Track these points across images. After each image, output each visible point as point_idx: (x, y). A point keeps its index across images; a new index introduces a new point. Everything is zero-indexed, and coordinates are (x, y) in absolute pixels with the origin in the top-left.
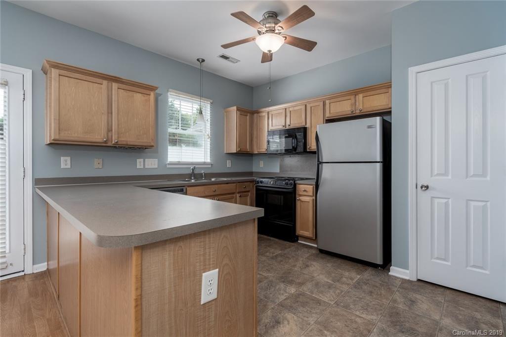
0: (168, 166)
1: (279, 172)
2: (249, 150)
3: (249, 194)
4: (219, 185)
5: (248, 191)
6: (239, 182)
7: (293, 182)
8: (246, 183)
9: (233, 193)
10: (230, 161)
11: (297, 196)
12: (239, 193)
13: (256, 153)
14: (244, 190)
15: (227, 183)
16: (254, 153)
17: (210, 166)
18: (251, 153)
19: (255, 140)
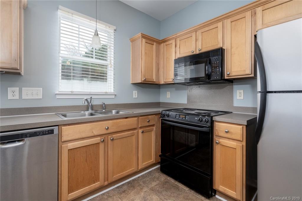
0: (58, 97)
1: (187, 103)
2: (155, 80)
3: (154, 128)
4: (115, 121)
5: (153, 125)
6: (141, 116)
7: (209, 119)
8: (150, 116)
9: (135, 129)
10: (136, 92)
11: (215, 137)
12: (141, 128)
13: (163, 83)
14: (148, 124)
15: (126, 118)
16: (161, 83)
17: (113, 97)
18: (158, 83)
19: (161, 70)
